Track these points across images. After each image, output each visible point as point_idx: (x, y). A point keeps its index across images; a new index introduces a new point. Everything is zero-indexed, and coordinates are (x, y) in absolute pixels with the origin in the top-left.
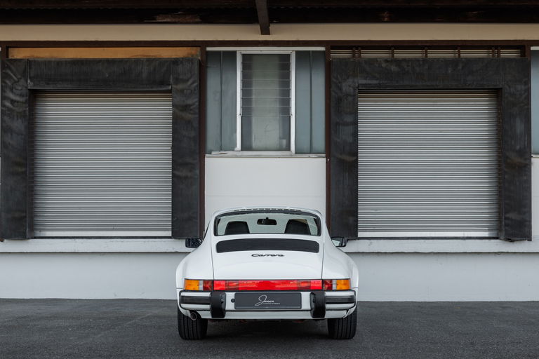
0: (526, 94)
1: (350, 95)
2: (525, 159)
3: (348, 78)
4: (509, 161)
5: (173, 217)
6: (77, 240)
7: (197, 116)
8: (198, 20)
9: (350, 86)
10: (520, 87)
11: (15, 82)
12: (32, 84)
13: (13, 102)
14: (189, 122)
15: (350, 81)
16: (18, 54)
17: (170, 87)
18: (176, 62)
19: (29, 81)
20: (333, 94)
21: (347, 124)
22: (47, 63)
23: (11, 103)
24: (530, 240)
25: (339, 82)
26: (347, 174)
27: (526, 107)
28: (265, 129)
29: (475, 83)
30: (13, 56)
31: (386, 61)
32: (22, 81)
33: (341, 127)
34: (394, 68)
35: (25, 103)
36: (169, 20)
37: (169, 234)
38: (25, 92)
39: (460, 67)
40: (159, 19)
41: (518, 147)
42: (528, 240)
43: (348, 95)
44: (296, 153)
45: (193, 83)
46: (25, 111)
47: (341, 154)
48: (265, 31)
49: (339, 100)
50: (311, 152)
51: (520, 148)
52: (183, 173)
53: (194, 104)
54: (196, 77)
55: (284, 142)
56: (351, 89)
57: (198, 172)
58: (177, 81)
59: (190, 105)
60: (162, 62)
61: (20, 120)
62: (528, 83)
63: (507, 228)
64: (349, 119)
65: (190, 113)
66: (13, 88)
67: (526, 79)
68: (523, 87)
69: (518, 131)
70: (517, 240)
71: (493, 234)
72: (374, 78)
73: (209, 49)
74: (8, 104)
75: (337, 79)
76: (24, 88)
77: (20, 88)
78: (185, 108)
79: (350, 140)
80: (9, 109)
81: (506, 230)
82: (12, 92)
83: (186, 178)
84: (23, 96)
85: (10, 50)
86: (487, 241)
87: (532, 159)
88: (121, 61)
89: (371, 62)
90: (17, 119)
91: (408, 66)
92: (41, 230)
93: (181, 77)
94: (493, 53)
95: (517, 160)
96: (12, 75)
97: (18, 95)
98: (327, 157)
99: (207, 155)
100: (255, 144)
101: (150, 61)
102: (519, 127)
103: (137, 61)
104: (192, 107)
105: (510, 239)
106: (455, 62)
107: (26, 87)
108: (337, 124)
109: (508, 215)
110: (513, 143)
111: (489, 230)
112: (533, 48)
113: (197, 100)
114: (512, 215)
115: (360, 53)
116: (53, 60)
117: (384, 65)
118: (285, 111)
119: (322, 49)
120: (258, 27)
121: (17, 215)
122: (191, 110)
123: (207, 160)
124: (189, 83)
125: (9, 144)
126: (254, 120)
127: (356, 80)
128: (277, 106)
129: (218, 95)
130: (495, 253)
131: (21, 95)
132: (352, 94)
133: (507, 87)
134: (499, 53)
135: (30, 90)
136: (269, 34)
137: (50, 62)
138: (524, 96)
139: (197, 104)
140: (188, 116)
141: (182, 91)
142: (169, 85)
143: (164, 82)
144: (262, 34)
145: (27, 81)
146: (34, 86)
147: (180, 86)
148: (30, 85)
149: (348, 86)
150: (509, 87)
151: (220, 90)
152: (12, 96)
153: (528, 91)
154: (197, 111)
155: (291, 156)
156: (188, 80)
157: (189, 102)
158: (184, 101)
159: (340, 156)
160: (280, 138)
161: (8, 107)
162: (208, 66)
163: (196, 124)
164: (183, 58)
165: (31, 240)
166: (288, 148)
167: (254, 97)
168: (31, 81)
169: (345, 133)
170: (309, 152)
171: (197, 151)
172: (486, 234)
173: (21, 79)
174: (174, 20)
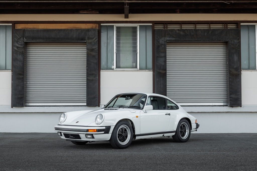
0: (239, 44)
1: (163, 45)
2: (238, 72)
3: (162, 37)
4: (231, 73)
5: (87, 97)
6: (45, 107)
7: (97, 53)
8: (98, 13)
9: (163, 41)
10: (236, 41)
11: (19, 39)
12: (26, 40)
13: (17, 47)
14: (94, 56)
15: (163, 39)
16: (19, 27)
17: (86, 41)
18: (88, 30)
19: (25, 39)
20: (156, 44)
21: (162, 57)
22: (33, 31)
23: (17, 48)
24: (241, 106)
25: (158, 39)
26: (162, 78)
27: (239, 50)
28: (127, 59)
29: (216, 39)
30: (17, 27)
31: (178, 30)
32: (22, 39)
33: (159, 58)
34: (182, 33)
35: (23, 48)
36: (85, 13)
37: (85, 104)
38: (23, 43)
39: (210, 32)
40: (81, 12)
41: (235, 67)
42: (240, 107)
43: (162, 45)
44: (140, 69)
45: (95, 40)
46: (23, 51)
47: (159, 70)
48: (127, 17)
49: (158, 47)
50: (146, 69)
51: (236, 67)
52: (91, 78)
53: (96, 49)
54: (97, 37)
55: (134, 64)
56: (164, 42)
57: (98, 77)
58: (89, 38)
59: (94, 49)
60: (82, 30)
61: (21, 56)
62: (239, 39)
63: (231, 101)
64: (162, 55)
65: (94, 52)
66: (18, 41)
67: (239, 38)
68: (237, 41)
69: (235, 60)
70: (235, 107)
71: (225, 104)
72: (173, 37)
73: (102, 24)
74: (16, 48)
75: (157, 38)
76: (22, 42)
77: (21, 42)
78: (92, 50)
79: (163, 64)
80: (16, 51)
81: (230, 102)
82: (17, 43)
83: (92, 80)
84: (22, 45)
85: (16, 25)
86: (222, 107)
87: (242, 72)
88: (64, 30)
89: (172, 30)
90: (20, 55)
91: (188, 32)
92: (28, 103)
93: (90, 37)
94: (224, 26)
95: (235, 72)
96: (17, 36)
97: (20, 44)
98: (153, 71)
99: (101, 70)
100: (122, 65)
101: (77, 30)
102: (236, 58)
103: (71, 30)
104: (95, 50)
105: (232, 106)
106: (208, 31)
107: (23, 41)
108: (158, 57)
109: (231, 96)
110: (233, 65)
111: (223, 102)
112: (241, 24)
113: (97, 47)
114: (233, 96)
115: (167, 26)
116: (35, 29)
117: (177, 32)
118: (135, 51)
119: (151, 24)
120: (123, 15)
121: (20, 96)
122: (95, 51)
123: (101, 72)
124: (94, 39)
125: (16, 66)
126: (121, 55)
127: (165, 38)
128: (131, 49)
129: (106, 44)
130: (226, 112)
131: (21, 45)
132: (164, 44)
133: (230, 41)
134: (227, 26)
135: (25, 42)
136: (128, 18)
137: (34, 30)
138: (237, 45)
139: (97, 48)
140: (93, 53)
141: (91, 43)
142: (85, 40)
143: (83, 39)
144: (125, 18)
145: (24, 39)
146: (27, 40)
147: (90, 41)
148: (25, 40)
149: (162, 41)
150: (231, 41)
151: (107, 42)
152: (17, 45)
153: (240, 43)
154: (97, 51)
155: (138, 71)
156: (93, 38)
157: (94, 47)
158: (92, 47)
159: (159, 71)
160: (133, 63)
161: (15, 50)
162: (102, 31)
163: (97, 57)
164: (91, 29)
165: (25, 107)
166: (136, 67)
167: (121, 45)
168: (26, 38)
169: (161, 61)
170: (145, 69)
171: (97, 69)
172: (222, 104)
173: (21, 38)
174: (87, 13)
